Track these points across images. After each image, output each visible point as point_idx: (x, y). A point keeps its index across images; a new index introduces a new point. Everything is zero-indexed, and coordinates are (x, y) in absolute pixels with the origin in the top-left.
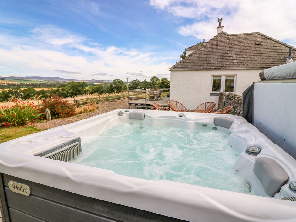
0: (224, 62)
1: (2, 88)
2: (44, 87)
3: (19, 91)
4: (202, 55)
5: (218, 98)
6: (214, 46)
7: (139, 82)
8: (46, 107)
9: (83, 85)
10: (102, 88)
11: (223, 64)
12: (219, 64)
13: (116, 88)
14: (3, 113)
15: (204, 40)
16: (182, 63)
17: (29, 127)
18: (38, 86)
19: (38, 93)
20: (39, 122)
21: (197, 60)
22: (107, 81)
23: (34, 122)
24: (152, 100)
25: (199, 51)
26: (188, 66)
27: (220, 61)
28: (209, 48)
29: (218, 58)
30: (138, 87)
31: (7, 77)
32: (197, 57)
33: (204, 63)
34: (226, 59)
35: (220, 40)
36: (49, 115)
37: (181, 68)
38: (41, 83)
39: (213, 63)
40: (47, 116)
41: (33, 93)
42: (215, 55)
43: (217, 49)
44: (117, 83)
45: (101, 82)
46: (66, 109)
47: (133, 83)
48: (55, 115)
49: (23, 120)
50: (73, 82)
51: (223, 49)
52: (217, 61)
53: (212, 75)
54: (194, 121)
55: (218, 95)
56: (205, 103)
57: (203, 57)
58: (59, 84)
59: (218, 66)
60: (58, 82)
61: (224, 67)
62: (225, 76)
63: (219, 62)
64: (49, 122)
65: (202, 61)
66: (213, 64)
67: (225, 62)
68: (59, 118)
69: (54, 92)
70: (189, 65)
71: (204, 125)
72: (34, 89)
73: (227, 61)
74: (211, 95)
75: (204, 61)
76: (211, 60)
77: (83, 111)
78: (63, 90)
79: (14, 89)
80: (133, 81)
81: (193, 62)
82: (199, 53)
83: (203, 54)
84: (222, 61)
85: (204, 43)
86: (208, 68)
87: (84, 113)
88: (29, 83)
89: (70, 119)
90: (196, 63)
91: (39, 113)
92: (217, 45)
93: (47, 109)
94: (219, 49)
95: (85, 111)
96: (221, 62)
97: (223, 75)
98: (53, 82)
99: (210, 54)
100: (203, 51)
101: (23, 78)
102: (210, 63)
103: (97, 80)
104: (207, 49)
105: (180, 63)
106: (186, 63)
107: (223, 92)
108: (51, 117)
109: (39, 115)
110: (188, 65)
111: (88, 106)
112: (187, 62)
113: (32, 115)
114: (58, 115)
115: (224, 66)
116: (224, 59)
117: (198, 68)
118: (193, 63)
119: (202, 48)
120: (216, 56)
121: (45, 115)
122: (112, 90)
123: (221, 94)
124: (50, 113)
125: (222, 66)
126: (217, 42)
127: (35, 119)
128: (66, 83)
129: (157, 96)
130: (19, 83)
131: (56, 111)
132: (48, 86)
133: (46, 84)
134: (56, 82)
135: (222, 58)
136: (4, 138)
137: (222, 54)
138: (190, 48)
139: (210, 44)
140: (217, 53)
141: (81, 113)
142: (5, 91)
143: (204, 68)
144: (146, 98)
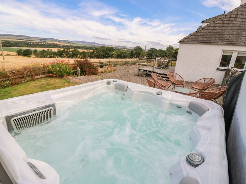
0: (239, 37)
1: (59, 48)
2: (85, 49)
3: (68, 51)
4: (216, 29)
5: (224, 74)
6: (232, 19)
7: (156, 50)
8: (78, 65)
9: (111, 49)
10: (125, 53)
11: (237, 39)
12: (233, 39)
13: (136, 53)
14: (51, 67)
15: (225, 12)
16: (193, 36)
17: (65, 80)
18: (81, 48)
19: (81, 53)
20: (72, 76)
21: (209, 33)
22: (130, 47)
23: (70, 76)
24: (159, 68)
25: (214, 24)
26: (198, 40)
27: (235, 35)
28: (226, 21)
29: (233, 32)
30: (154, 55)
31: (62, 40)
32: (210, 30)
33: (216, 37)
34: (242, 34)
35: (241, 12)
36: (79, 72)
37: (190, 41)
38: (83, 46)
39: (226, 37)
40: (78, 72)
41: (77, 53)
42: (231, 29)
43: (235, 23)
44: (138, 50)
45: (125, 48)
46: (91, 69)
47: (150, 50)
48: (84, 73)
49: (62, 74)
50: (104, 47)
51: (242, 22)
52: (231, 35)
53: (223, 50)
54: (169, 101)
55: (225, 71)
56: (205, 79)
57: (217, 30)
58: (95, 48)
59: (232, 41)
60: (94, 46)
61: (238, 43)
62: (237, 52)
63: (233, 37)
64: (79, 77)
65: (215, 35)
66: (226, 39)
67: (241, 37)
68: (86, 75)
69: (91, 53)
70: (200, 38)
71: (179, 107)
72: (78, 50)
73: (244, 36)
74: (217, 70)
75: (217, 35)
76: (225, 34)
77: (103, 72)
78: (97, 52)
79: (66, 49)
80: (151, 48)
81: (205, 35)
82: (213, 26)
83: (217, 27)
84: (238, 36)
85: (223, 15)
86: (219, 42)
87: (104, 73)
88: (75, 45)
89: (93, 77)
90: (208, 37)
91: (73, 70)
92: (236, 18)
93: (78, 67)
94: (238, 22)
95: (105, 72)
96: (236, 37)
97: (235, 51)
98: (91, 46)
99: (225, 27)
100: (218, 24)
101: (72, 41)
102: (223, 37)
103: (122, 46)
104: (223, 22)
105: (190, 36)
106: (196, 36)
107: (231, 68)
108: (81, 73)
109: (73, 71)
110: (198, 38)
111: (108, 68)
112: (198, 35)
113: (68, 71)
114: (85, 73)
115: (238, 41)
116: (241, 34)
117: (209, 42)
118: (204, 37)
119: (218, 21)
120: (232, 31)
121: (77, 71)
122: (132, 55)
123: (228, 71)
124: (80, 71)
125: (236, 41)
126: (237, 15)
127: (70, 74)
128: (99, 47)
129: (165, 65)
130: (69, 45)
131: (84, 69)
132: (87, 48)
133: (86, 47)
134: (93, 46)
135: (238, 32)
136: (46, 85)
137: (238, 29)
138: (207, 20)
139: (228, 17)
140: (233, 27)
141: (102, 73)
142: (60, 50)
143: (215, 42)
144: (153, 66)
